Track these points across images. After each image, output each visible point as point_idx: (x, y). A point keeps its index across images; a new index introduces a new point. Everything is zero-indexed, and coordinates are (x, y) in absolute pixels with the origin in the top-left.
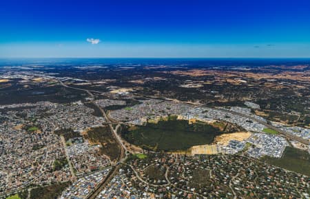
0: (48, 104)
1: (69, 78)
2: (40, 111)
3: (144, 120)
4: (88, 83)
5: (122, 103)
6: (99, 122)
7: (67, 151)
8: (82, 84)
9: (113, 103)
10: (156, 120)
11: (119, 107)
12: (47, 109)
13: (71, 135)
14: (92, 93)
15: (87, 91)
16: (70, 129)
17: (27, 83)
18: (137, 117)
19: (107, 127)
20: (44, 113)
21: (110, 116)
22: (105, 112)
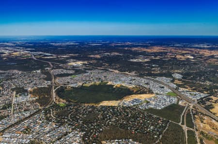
0: (16, 71)
1: (41, 53)
2: (8, 76)
3: (80, 84)
4: (55, 56)
5: (71, 72)
6: (46, 84)
7: (14, 100)
8: (49, 57)
9: (65, 71)
10: (88, 85)
11: (68, 75)
12: (13, 74)
13: (21, 91)
14: (52, 64)
15: (50, 63)
16: (23, 88)
17: (7, 57)
18: (76, 82)
19: (50, 87)
20: (9, 78)
21: (57, 80)
22: (55, 78)
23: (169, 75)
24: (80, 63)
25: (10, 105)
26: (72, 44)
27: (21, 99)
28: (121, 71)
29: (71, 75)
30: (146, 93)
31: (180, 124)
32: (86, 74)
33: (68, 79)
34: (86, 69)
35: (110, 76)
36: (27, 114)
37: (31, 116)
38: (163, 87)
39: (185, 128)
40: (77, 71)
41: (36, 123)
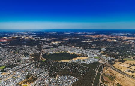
0: (26, 46)
1: (39, 37)
2: (22, 48)
3: (55, 52)
4: (45, 39)
5: (51, 47)
6: (38, 52)
7: (23, 58)
8: (42, 40)
9: (49, 46)
10: (58, 52)
11: (49, 48)
12: (24, 47)
13: (26, 55)
14: (43, 43)
16: (27, 53)
17: (23, 39)
18: (52, 51)
19: (40, 53)
20: (22, 49)
21: (44, 50)
22: (43, 49)
23: (99, 49)
24: (57, 43)
25: (20, 60)
26: (55, 33)
27: (26, 58)
28: (76, 46)
29: (51, 48)
30: (84, 57)
31: (95, 70)
32: (58, 48)
33: (49, 50)
34: (59, 45)
35: (69, 49)
36: (28, 64)
37: (29, 65)
38: (94, 54)
39: (97, 72)
40: (54, 46)
41: (30, 68)
